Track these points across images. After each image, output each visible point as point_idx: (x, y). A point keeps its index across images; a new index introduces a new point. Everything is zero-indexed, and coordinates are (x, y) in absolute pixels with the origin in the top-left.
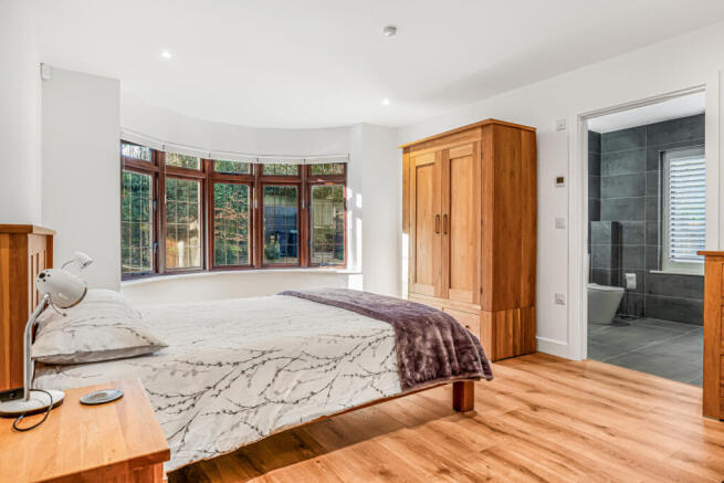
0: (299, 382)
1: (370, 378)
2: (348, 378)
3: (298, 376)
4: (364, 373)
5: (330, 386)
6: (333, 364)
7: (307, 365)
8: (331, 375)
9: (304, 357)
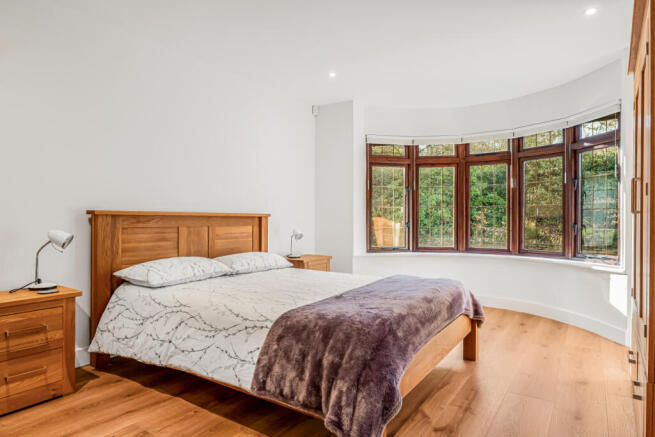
0: (188, 337)
1: (235, 361)
2: (219, 351)
3: (190, 331)
4: (233, 355)
5: (205, 350)
6: (213, 333)
7: (198, 325)
8: (209, 342)
9: (197, 317)
